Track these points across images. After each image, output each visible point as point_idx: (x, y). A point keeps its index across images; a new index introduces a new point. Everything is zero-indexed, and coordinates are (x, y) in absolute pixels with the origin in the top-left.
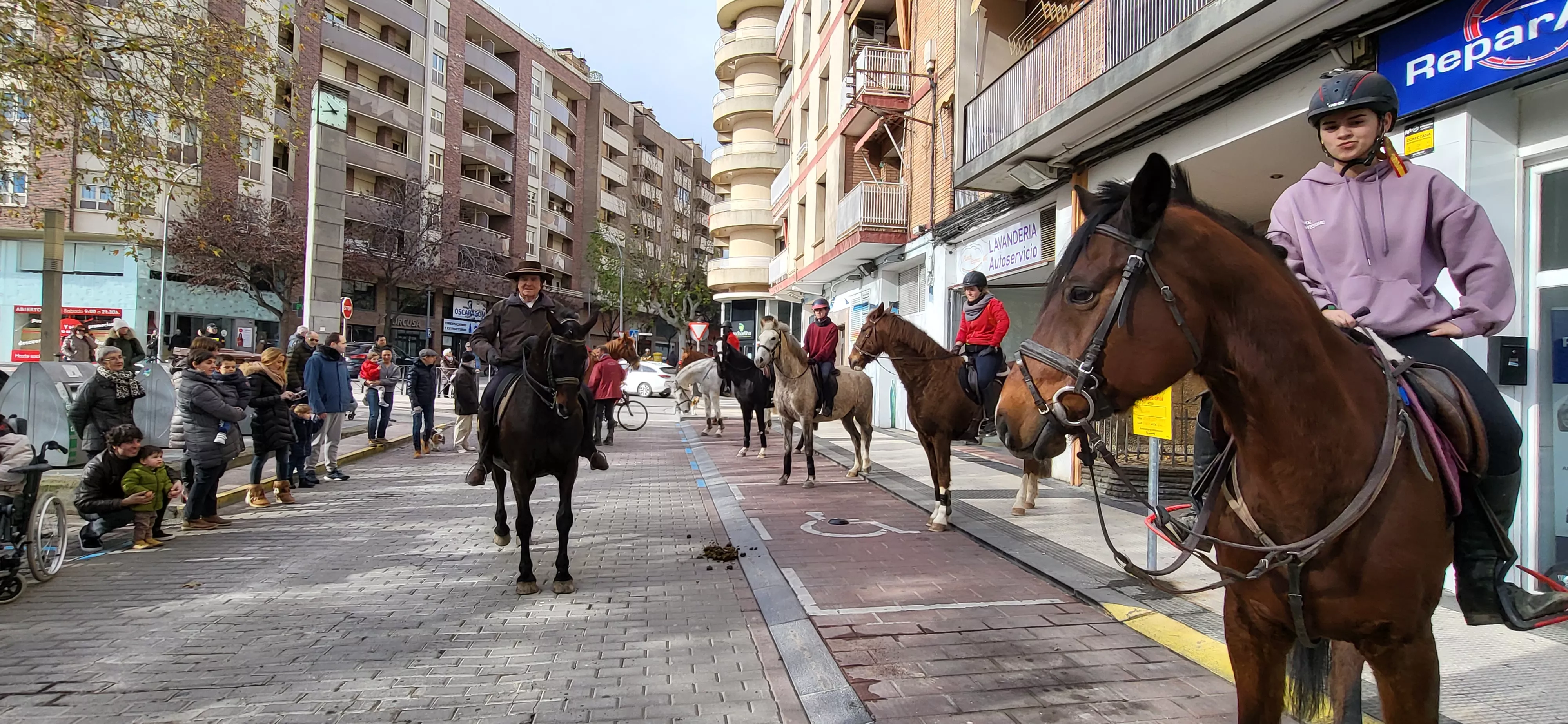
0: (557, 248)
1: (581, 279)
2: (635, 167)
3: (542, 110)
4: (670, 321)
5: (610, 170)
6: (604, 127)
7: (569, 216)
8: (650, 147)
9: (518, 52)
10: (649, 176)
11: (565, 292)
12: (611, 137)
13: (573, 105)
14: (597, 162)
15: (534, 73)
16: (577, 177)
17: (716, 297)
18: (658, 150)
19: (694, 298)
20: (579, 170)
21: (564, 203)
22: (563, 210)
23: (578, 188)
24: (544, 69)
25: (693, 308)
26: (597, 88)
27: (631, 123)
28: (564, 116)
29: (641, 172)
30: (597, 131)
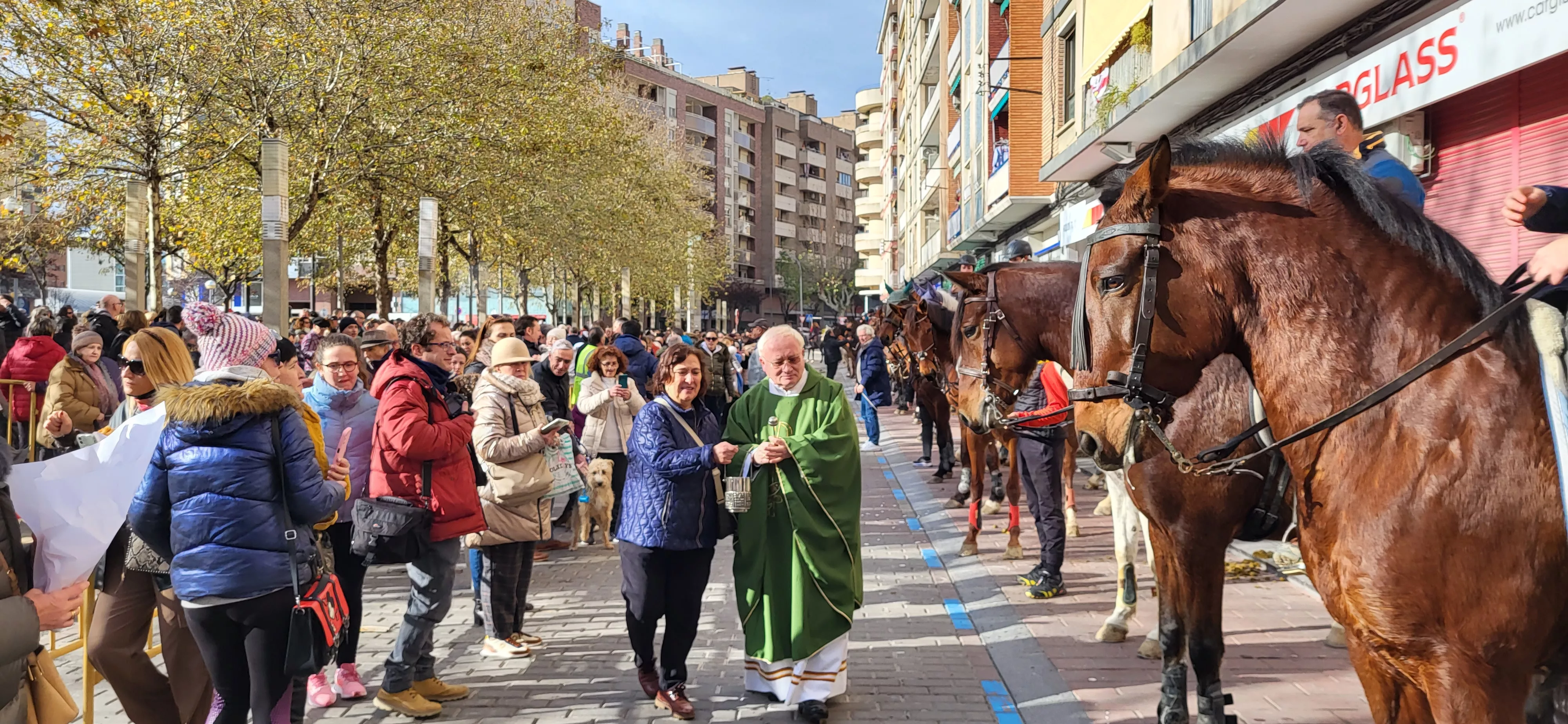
0: (744, 245)
1: (762, 268)
2: (802, 165)
3: (733, 144)
4: (832, 306)
5: (782, 175)
6: (777, 142)
7: (751, 219)
8: (813, 144)
9: (715, 107)
10: (814, 171)
11: (751, 281)
12: (783, 148)
13: (752, 129)
14: (771, 171)
15: (727, 118)
16: (757, 186)
17: (861, 293)
18: (821, 146)
19: (849, 290)
20: (757, 181)
21: (748, 210)
22: (747, 215)
23: (758, 195)
24: (732, 112)
25: (849, 298)
26: (769, 111)
27: (797, 128)
28: (746, 140)
29: (807, 170)
30: (771, 145)
